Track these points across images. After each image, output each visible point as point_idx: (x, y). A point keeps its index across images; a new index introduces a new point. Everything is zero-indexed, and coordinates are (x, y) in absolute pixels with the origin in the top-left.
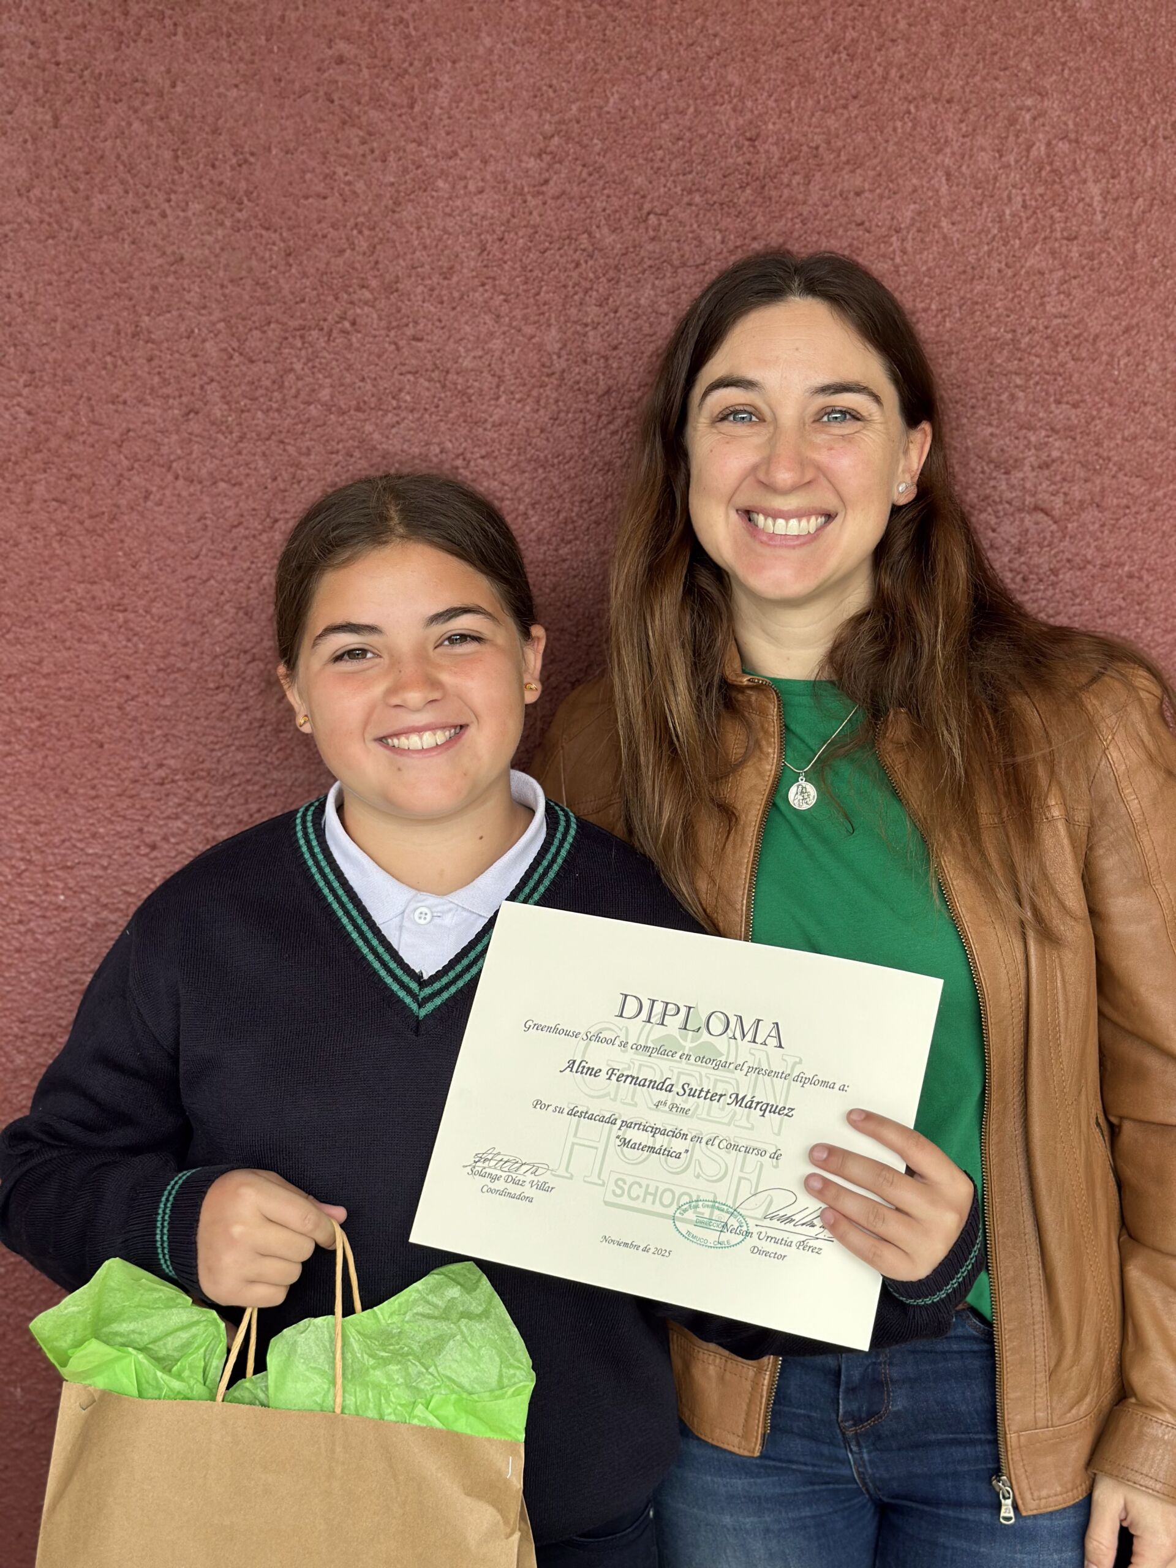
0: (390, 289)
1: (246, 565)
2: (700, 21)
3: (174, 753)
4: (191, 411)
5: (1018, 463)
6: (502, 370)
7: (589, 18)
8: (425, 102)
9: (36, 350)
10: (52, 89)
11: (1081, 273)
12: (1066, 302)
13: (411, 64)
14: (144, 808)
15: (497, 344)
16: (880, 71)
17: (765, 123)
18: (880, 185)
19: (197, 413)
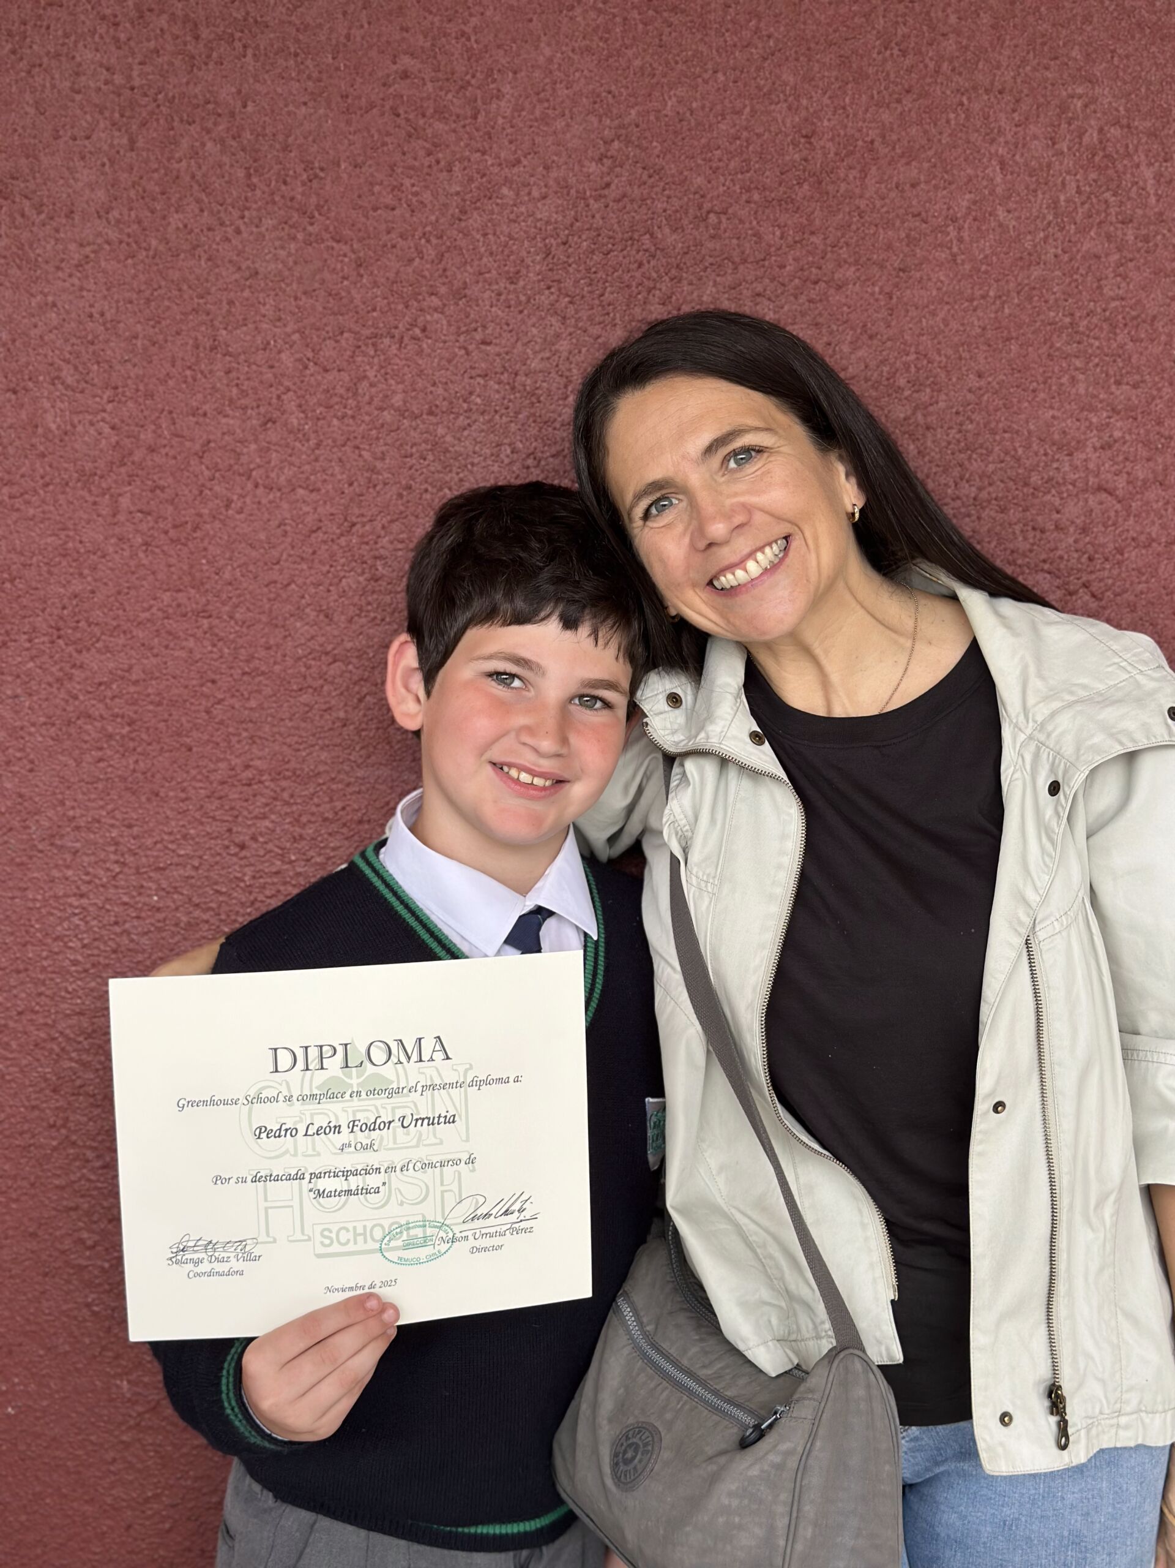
0: (459, 294)
1: (325, 569)
2: (753, 23)
3: (260, 754)
4: (268, 421)
5: (1081, 444)
6: (570, 370)
7: (645, 24)
8: (488, 113)
9: (118, 367)
10: (127, 114)
11: (1138, 256)
12: (1123, 285)
13: (473, 76)
14: (232, 809)
15: (564, 346)
16: (931, 65)
17: (820, 120)
18: (935, 177)
19: (274, 422)
